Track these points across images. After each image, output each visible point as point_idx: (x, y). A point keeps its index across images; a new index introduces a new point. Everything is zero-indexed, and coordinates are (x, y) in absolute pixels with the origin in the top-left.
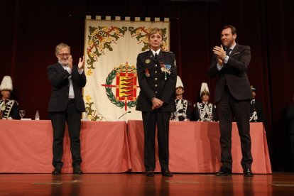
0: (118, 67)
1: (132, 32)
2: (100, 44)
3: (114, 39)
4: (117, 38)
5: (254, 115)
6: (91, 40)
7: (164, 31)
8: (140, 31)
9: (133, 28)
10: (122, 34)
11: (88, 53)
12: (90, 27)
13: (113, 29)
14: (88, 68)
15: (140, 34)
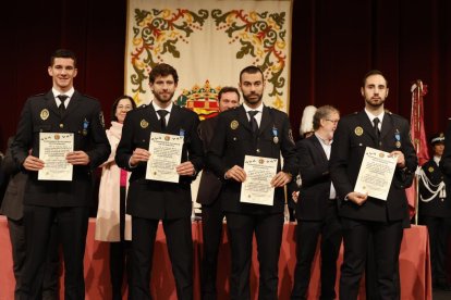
0: (189, 89)
1: (218, 21)
2: (156, 44)
3: (183, 33)
4: (189, 31)
5: (440, 189)
6: (140, 36)
7: (279, 19)
8: (233, 18)
9: (220, 12)
10: (197, 24)
11: (133, 62)
12: (137, 11)
13: (181, 13)
14: (134, 91)
15: (234, 24)
